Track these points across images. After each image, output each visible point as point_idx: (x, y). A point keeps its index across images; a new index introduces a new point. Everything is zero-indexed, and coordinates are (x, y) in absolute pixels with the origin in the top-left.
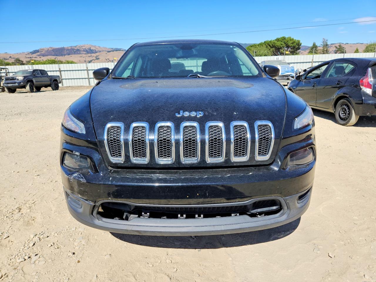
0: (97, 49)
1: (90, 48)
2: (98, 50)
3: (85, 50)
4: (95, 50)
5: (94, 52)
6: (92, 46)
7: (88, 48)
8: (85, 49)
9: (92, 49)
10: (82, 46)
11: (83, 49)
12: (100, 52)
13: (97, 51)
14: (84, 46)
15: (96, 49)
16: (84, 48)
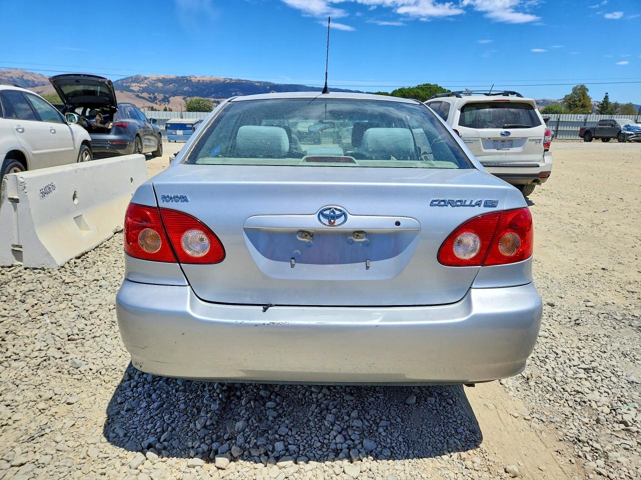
0: (37, 78)
1: (22, 77)
2: (39, 81)
3: (11, 80)
4: (32, 80)
5: (31, 84)
6: (26, 73)
7: (17, 76)
8: (11, 77)
9: (25, 78)
10: (5, 73)
11: (7, 78)
12: (44, 85)
13: (36, 82)
14: (8, 73)
15: (35, 79)
16: (7, 75)
